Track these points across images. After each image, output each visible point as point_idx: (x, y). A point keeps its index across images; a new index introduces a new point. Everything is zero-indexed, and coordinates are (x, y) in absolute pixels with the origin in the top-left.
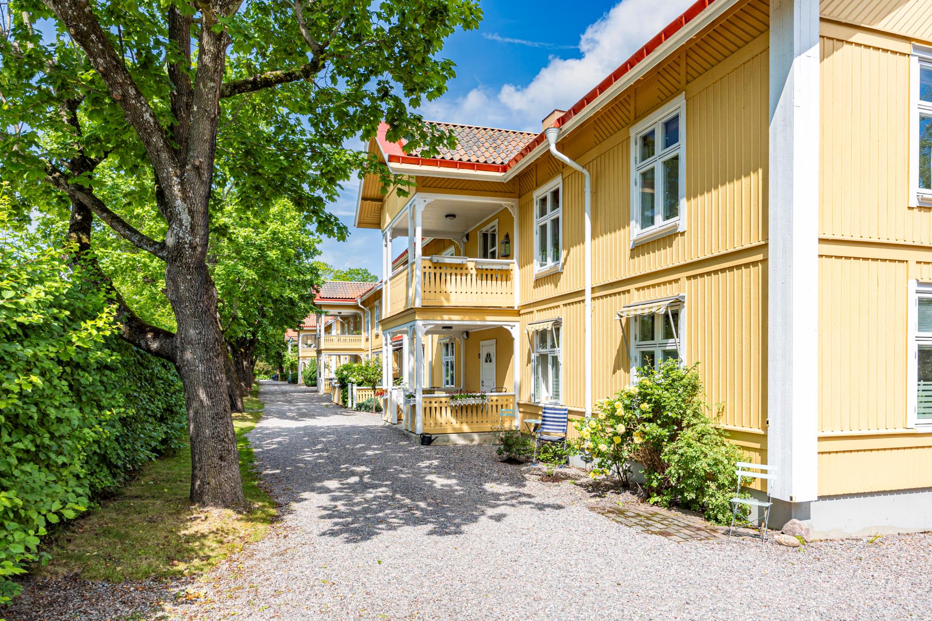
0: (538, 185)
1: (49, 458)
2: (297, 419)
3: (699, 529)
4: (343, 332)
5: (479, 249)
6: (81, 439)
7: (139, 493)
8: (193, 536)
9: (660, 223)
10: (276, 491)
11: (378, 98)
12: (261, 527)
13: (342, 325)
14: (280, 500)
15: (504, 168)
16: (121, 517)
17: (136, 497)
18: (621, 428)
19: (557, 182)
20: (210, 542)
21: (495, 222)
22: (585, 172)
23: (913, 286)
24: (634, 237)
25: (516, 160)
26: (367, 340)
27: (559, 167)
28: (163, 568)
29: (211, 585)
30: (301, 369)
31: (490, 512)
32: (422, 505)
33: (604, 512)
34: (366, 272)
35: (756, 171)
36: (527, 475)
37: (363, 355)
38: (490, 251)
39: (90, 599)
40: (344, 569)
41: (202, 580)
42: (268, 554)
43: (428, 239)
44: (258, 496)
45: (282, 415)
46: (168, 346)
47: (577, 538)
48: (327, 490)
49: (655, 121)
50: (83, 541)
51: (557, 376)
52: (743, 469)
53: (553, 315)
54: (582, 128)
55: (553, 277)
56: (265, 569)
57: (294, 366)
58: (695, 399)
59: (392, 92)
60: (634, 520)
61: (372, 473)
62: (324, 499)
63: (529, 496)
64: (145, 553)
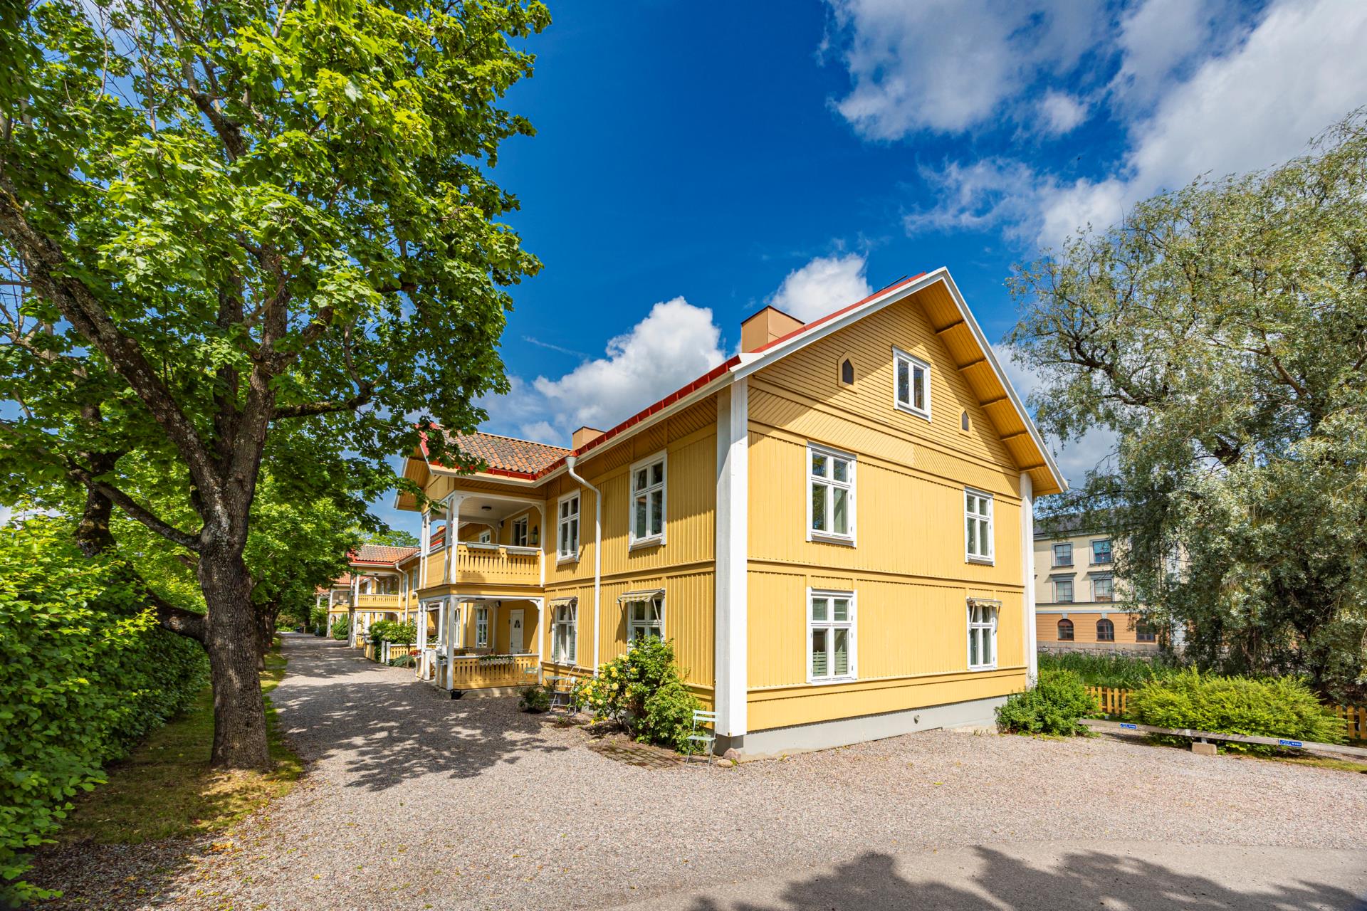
0: (562, 493)
1: (72, 739)
2: (324, 677)
3: (668, 759)
4: (379, 592)
5: (512, 537)
6: (104, 719)
7: (150, 759)
8: (215, 796)
9: (649, 536)
10: (303, 749)
11: (420, 429)
12: (287, 784)
13: (379, 584)
14: (307, 758)
15: (533, 476)
16: (133, 784)
17: (147, 764)
18: (616, 686)
19: (576, 494)
20: (234, 801)
21: (527, 516)
22: (597, 490)
23: (809, 591)
24: (632, 543)
25: (543, 473)
26: (404, 599)
27: (577, 485)
28: (185, 827)
29: (237, 837)
30: (331, 622)
31: (506, 756)
32: (446, 753)
33: (600, 750)
34: (407, 534)
35: (710, 511)
36: (543, 723)
37: (399, 614)
38: (521, 538)
39: (107, 861)
40: (369, 812)
41: (228, 834)
42: (295, 806)
43: (465, 523)
44: (283, 755)
45: (309, 672)
46: (195, 626)
47: (573, 772)
48: (354, 747)
49: (647, 463)
50: (91, 809)
51: (573, 643)
52: (698, 715)
53: (572, 594)
54: (596, 459)
55: (572, 565)
56: (292, 819)
57: (322, 618)
58: (669, 664)
59: (433, 426)
60: (621, 755)
61: (401, 728)
62: (352, 755)
63: (542, 741)
64: (164, 815)
